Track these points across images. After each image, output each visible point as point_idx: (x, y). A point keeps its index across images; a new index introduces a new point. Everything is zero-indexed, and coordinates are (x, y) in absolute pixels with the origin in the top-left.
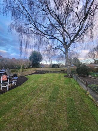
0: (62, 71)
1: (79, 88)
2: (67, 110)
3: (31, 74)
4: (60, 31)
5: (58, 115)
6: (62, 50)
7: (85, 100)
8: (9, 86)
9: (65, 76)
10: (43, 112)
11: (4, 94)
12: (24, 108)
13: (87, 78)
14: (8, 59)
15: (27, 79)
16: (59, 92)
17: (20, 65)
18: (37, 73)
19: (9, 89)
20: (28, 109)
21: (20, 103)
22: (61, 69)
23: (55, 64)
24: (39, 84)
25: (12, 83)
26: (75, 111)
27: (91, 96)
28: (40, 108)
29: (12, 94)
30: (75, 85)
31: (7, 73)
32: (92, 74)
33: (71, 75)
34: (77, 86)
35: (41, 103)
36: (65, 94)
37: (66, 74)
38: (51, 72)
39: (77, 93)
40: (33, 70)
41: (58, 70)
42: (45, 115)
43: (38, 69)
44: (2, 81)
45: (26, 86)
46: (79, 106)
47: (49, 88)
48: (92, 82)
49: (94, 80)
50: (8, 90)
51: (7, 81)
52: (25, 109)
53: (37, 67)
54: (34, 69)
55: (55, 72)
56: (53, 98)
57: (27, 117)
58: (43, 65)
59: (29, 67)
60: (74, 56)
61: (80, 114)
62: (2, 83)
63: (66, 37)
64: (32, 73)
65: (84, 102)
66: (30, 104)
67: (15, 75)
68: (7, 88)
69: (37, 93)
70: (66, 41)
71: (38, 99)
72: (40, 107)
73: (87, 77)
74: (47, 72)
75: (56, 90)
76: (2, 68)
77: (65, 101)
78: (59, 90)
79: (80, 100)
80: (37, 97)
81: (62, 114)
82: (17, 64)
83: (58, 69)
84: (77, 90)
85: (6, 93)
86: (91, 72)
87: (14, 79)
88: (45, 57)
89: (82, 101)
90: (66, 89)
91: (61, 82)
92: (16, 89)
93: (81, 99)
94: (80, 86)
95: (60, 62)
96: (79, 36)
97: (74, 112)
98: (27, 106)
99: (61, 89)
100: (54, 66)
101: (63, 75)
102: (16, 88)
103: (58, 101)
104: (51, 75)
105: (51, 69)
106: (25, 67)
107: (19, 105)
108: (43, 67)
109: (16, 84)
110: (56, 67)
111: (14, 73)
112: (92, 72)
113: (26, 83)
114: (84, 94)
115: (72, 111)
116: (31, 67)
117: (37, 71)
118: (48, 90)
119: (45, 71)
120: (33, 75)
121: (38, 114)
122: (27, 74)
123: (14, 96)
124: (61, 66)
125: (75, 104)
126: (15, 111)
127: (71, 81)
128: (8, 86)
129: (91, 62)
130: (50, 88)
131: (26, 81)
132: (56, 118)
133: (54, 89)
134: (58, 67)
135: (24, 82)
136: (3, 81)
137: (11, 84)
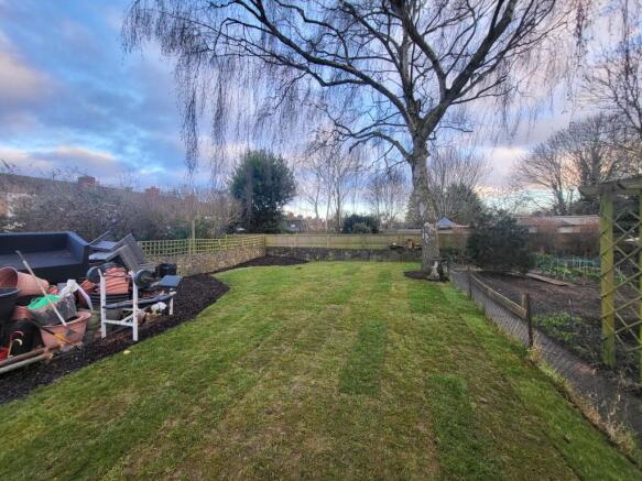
0: (393, 248)
1: (489, 333)
2: (436, 434)
3: (241, 265)
4: (386, 44)
5: (394, 460)
6: (396, 143)
7: (522, 389)
8: (142, 321)
9: (408, 275)
10: (319, 444)
11: (116, 356)
12: (222, 426)
13: (520, 282)
14: (128, 190)
15: (223, 289)
16: (389, 348)
17: (187, 218)
18: (268, 258)
19: (142, 336)
20: (239, 426)
21: (203, 400)
22: (391, 238)
23: (358, 213)
24: (286, 312)
25: (155, 307)
26: (475, 442)
27: (550, 372)
28: (301, 424)
29: (154, 356)
30: (465, 317)
31: (126, 259)
32: (547, 262)
33: (440, 271)
34: (475, 322)
35: (301, 399)
36: (417, 360)
37: (415, 266)
38: (339, 255)
39: (481, 354)
40: (253, 243)
41: (375, 247)
42: (327, 456)
43: (274, 241)
44: (103, 297)
45: (223, 320)
46: (496, 415)
47: (334, 331)
48: (550, 300)
49: (561, 290)
50: (135, 338)
51: (130, 295)
52: (229, 428)
53: (268, 232)
54: (256, 239)
55: (357, 255)
56: (360, 379)
57: (240, 466)
58: (299, 221)
59: (231, 230)
60: (454, 178)
61: (505, 458)
62: (103, 303)
63: (416, 74)
64: (248, 258)
65: (517, 398)
66: (248, 405)
67: (164, 270)
68: (131, 328)
69: (281, 351)
70: (416, 96)
71: (285, 380)
72: (300, 417)
73: (523, 278)
74: (321, 255)
75: (371, 338)
76: (98, 233)
77: (421, 394)
78: (387, 342)
79: (496, 387)
80: (281, 373)
81: (413, 455)
82: (173, 216)
83: (375, 241)
84: (476, 340)
85: (126, 352)
86: (541, 254)
87: (160, 288)
88: (306, 183)
89: (510, 394)
90: (422, 332)
91: (393, 301)
92: (173, 333)
93: (500, 384)
94: (489, 322)
95: (382, 208)
96: (486, 69)
97: (475, 448)
98: (237, 414)
99: (396, 336)
100: (352, 225)
101: (399, 268)
102: (176, 328)
103: (386, 391)
104: (340, 267)
105: (340, 242)
106: (212, 232)
107: (196, 410)
108: (300, 232)
109: (171, 312)
110: (365, 232)
111: (162, 260)
112: (547, 252)
113: (221, 308)
114: (514, 357)
115: (463, 438)
116: (241, 232)
117: (268, 249)
118: (330, 341)
119: (307, 250)
120: (249, 268)
121: (295, 452)
122: (222, 264)
123: (166, 368)
124: (386, 226)
125: (474, 405)
126: (176, 438)
127: (443, 300)
128: (135, 320)
129: (541, 205)
130: (338, 329)
131: (219, 296)
132: (386, 471)
133: (363, 336)
134: (375, 231)
135: (212, 300)
136: (111, 298)
137: (149, 311)
